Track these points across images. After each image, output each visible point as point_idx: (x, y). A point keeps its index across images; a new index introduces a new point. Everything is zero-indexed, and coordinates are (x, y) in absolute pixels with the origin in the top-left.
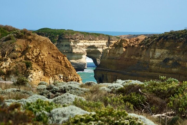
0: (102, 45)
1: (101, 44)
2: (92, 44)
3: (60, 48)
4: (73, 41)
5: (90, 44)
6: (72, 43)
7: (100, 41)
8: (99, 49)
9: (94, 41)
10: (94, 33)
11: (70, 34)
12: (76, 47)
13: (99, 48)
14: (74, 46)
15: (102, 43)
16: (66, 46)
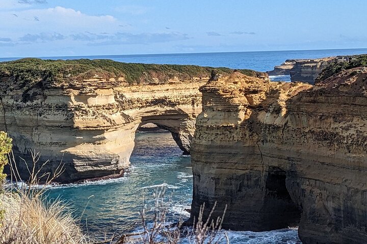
0: (190, 96)
1: (187, 93)
2: (158, 95)
3: (43, 116)
4: (76, 92)
5: (153, 94)
6: (73, 98)
7: (183, 85)
8: (182, 107)
9: (167, 86)
10: (168, 66)
11: (70, 75)
12: (85, 111)
13: (183, 104)
14: (78, 108)
15: (191, 90)
16: (58, 108)
